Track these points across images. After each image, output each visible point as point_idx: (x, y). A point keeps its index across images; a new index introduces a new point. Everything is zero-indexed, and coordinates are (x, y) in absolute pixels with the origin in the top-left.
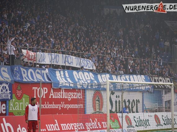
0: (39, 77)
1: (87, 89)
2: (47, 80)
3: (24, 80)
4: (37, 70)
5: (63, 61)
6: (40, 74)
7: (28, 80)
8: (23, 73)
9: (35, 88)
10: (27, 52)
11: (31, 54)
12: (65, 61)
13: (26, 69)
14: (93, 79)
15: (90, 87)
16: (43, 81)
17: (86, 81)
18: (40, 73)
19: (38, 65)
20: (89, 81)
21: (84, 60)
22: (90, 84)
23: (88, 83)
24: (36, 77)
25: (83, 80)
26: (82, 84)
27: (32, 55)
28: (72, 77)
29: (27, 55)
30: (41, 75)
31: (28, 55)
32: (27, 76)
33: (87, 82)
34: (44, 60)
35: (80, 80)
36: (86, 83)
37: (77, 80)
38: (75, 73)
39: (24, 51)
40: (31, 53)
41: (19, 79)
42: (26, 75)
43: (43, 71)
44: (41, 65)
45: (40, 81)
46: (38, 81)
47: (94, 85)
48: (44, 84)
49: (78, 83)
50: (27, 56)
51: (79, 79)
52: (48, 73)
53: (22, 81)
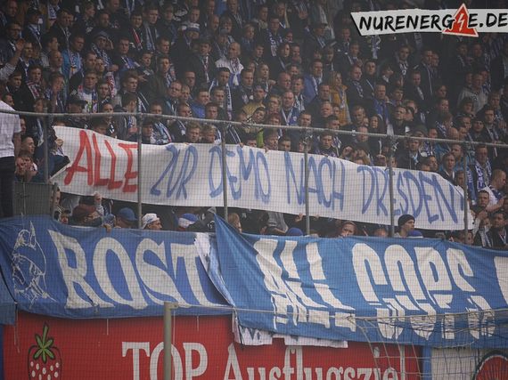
0: (160, 283)
1: (437, 343)
2: (204, 301)
3: (70, 304)
4: (147, 244)
5: (293, 189)
6: (161, 265)
7: (97, 301)
8: (62, 260)
9: (136, 347)
10: (83, 137)
11: (105, 153)
12: (305, 190)
13: (80, 238)
14: (465, 287)
15: (451, 336)
16: (182, 302)
17: (429, 297)
18: (162, 257)
19: (153, 216)
20: (444, 301)
21: (408, 176)
22: (451, 319)
23: (440, 312)
24: (140, 282)
25: (407, 293)
26: (402, 320)
27: (114, 160)
28: (342, 278)
29: (84, 155)
30: (169, 271)
31: (89, 158)
32: (91, 278)
33: (436, 306)
34: (183, 184)
35: (393, 294)
36: (427, 308)
37: (370, 296)
38: (362, 252)
39: (67, 136)
40: (110, 147)
41: (45, 295)
42: (82, 270)
43: (178, 250)
44: (169, 216)
45: (163, 308)
46: (152, 306)
47: (473, 320)
48: (189, 324)
49: (382, 313)
50: (83, 163)
51: (385, 291)
52: (207, 259)
53: (62, 306)
